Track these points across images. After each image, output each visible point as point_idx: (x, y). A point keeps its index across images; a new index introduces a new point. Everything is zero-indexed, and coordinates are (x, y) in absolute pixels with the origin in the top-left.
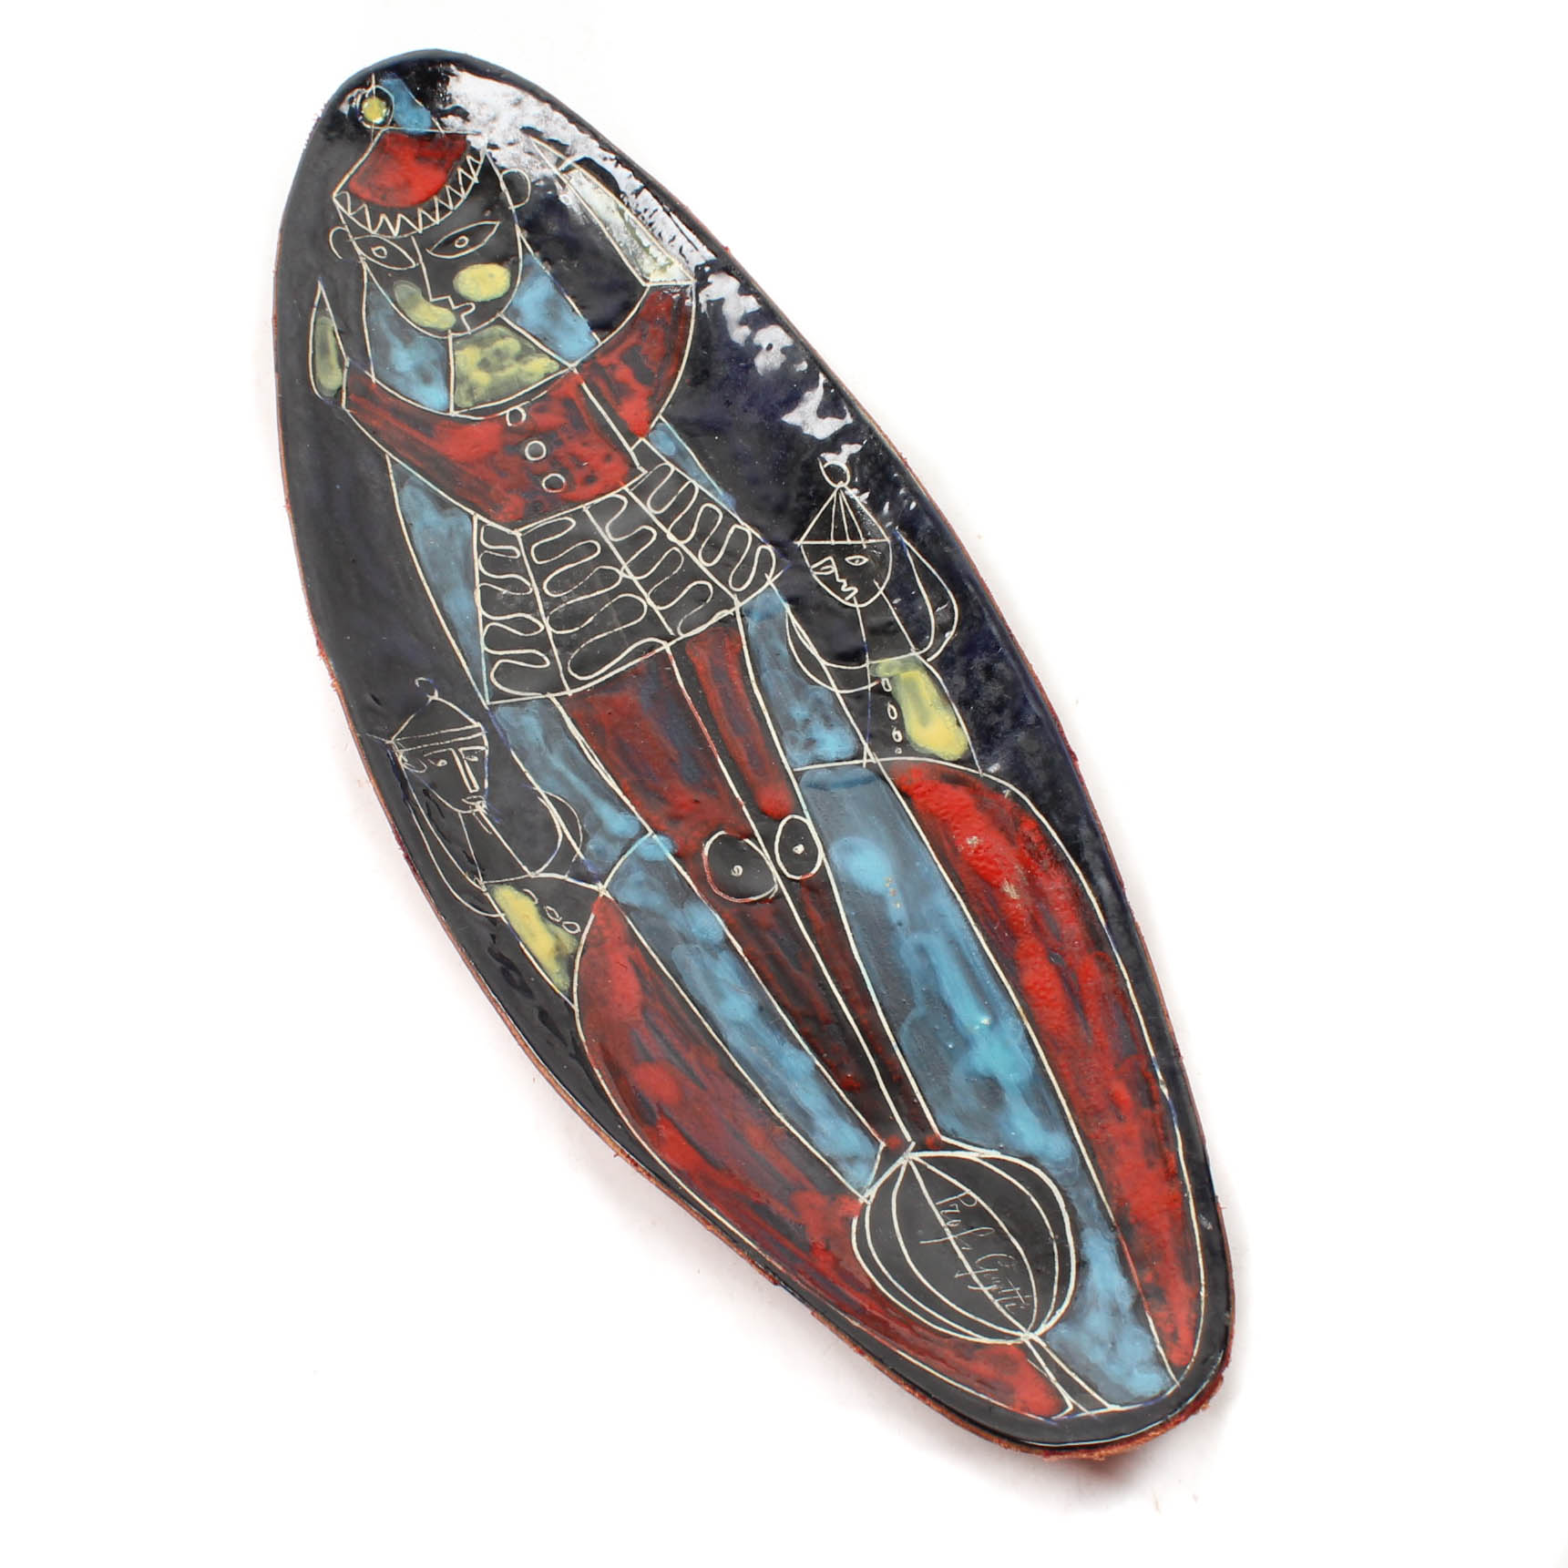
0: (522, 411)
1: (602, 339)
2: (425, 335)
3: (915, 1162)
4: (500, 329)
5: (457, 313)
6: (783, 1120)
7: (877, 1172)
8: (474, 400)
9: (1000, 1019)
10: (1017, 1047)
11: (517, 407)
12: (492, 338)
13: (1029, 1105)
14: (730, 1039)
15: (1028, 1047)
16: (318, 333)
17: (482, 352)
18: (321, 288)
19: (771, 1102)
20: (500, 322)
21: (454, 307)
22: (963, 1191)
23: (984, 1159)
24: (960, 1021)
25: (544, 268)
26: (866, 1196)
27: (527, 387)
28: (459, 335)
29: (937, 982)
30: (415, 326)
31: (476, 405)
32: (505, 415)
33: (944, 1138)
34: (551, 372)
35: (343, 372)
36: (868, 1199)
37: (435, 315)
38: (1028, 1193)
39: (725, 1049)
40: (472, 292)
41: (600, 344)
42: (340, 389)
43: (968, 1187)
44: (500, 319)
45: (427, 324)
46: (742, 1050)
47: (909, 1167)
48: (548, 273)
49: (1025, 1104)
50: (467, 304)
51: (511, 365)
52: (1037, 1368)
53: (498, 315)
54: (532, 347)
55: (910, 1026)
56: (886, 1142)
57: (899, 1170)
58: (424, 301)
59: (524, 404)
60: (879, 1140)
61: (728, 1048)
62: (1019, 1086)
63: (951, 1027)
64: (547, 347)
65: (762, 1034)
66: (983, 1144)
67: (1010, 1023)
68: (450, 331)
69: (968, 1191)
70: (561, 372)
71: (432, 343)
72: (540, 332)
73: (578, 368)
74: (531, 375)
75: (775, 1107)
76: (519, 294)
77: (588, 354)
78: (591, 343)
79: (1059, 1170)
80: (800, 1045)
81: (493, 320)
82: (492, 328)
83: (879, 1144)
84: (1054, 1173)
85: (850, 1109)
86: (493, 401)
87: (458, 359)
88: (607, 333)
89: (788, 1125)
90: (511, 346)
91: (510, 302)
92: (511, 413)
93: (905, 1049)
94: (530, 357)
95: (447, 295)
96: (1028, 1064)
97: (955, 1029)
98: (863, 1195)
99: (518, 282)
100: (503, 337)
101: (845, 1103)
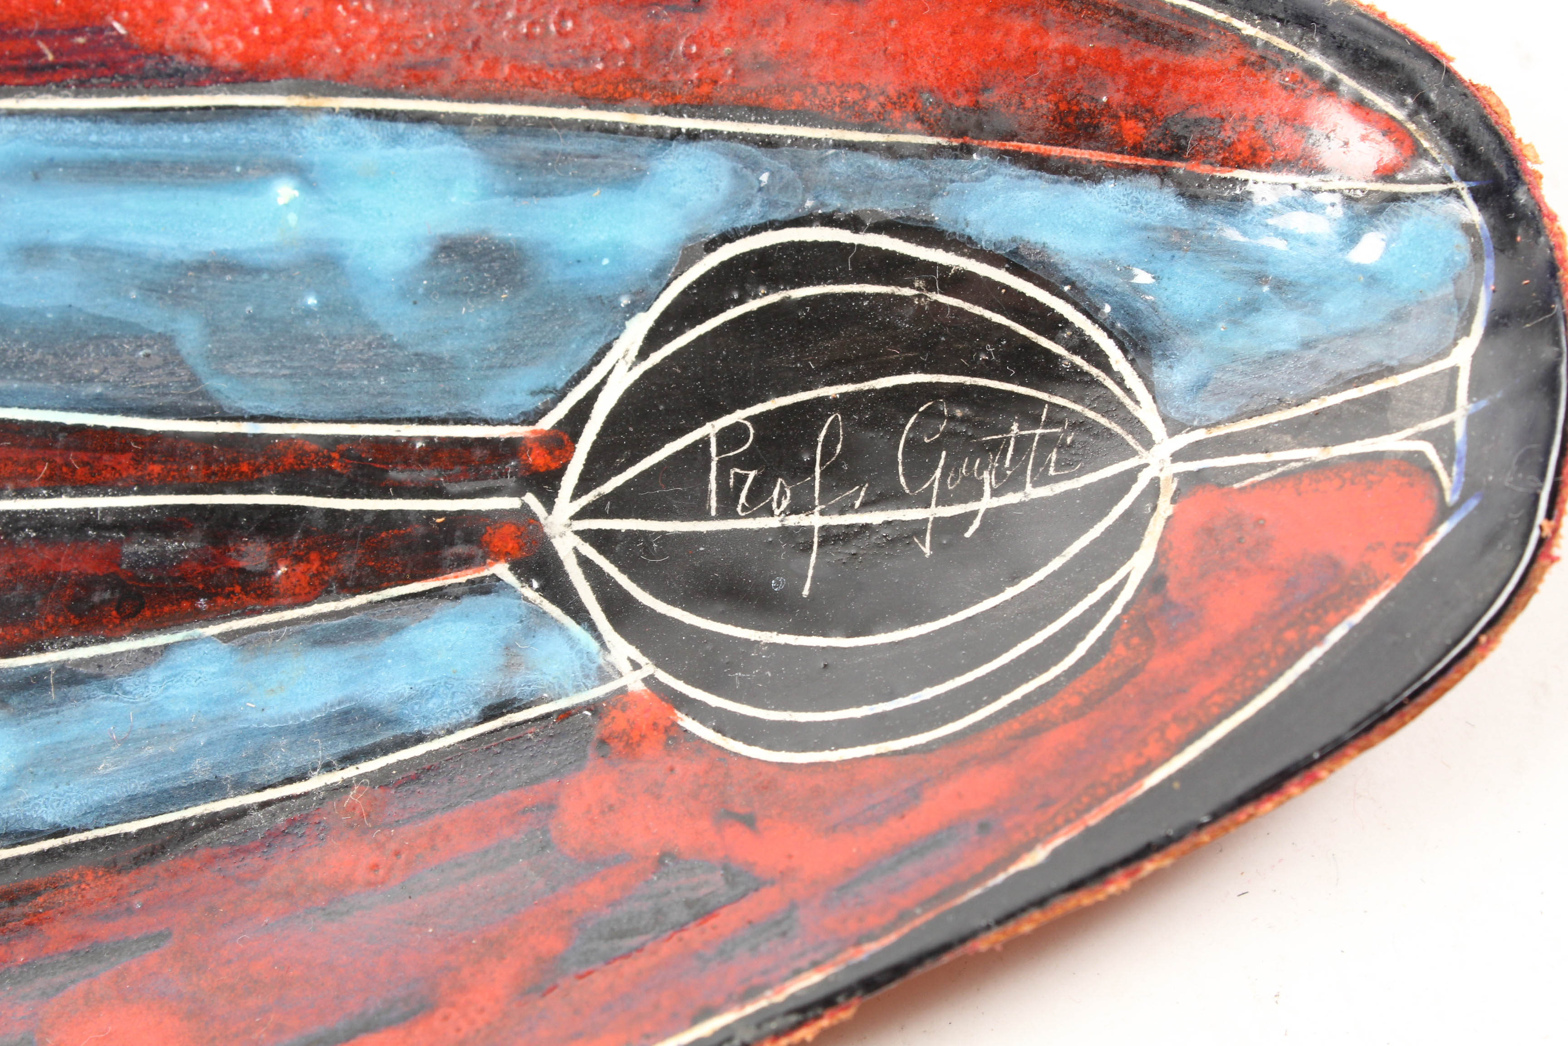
3: (579, 516)
6: (336, 777)
7: (567, 611)
9: (294, 157)
10: (390, 153)
13: (549, 193)
14: (51, 815)
15: (401, 126)
19: (273, 786)
22: (705, 442)
23: (643, 354)
24: (262, 251)
26: (626, 667)
29: (135, 258)
33: (547, 423)
36: (636, 666)
38: (774, 298)
39: (74, 838)
43: (700, 424)
46: (98, 796)
47: (584, 535)
49: (543, 201)
52: (1264, 476)
55: (221, 373)
56: (496, 560)
57: (584, 562)
60: (486, 572)
61: (74, 831)
62: (490, 192)
63: (265, 276)
65: (75, 730)
66: (601, 342)
67: (320, 140)
69: (711, 429)
75: (290, 781)
79: (748, 204)
80: (147, 650)
83: (495, 578)
84: (750, 217)
85: (372, 605)
89: (351, 772)
93: (274, 409)
96: (445, 148)
97: (274, 271)
98: (620, 675)
101: (348, 612)
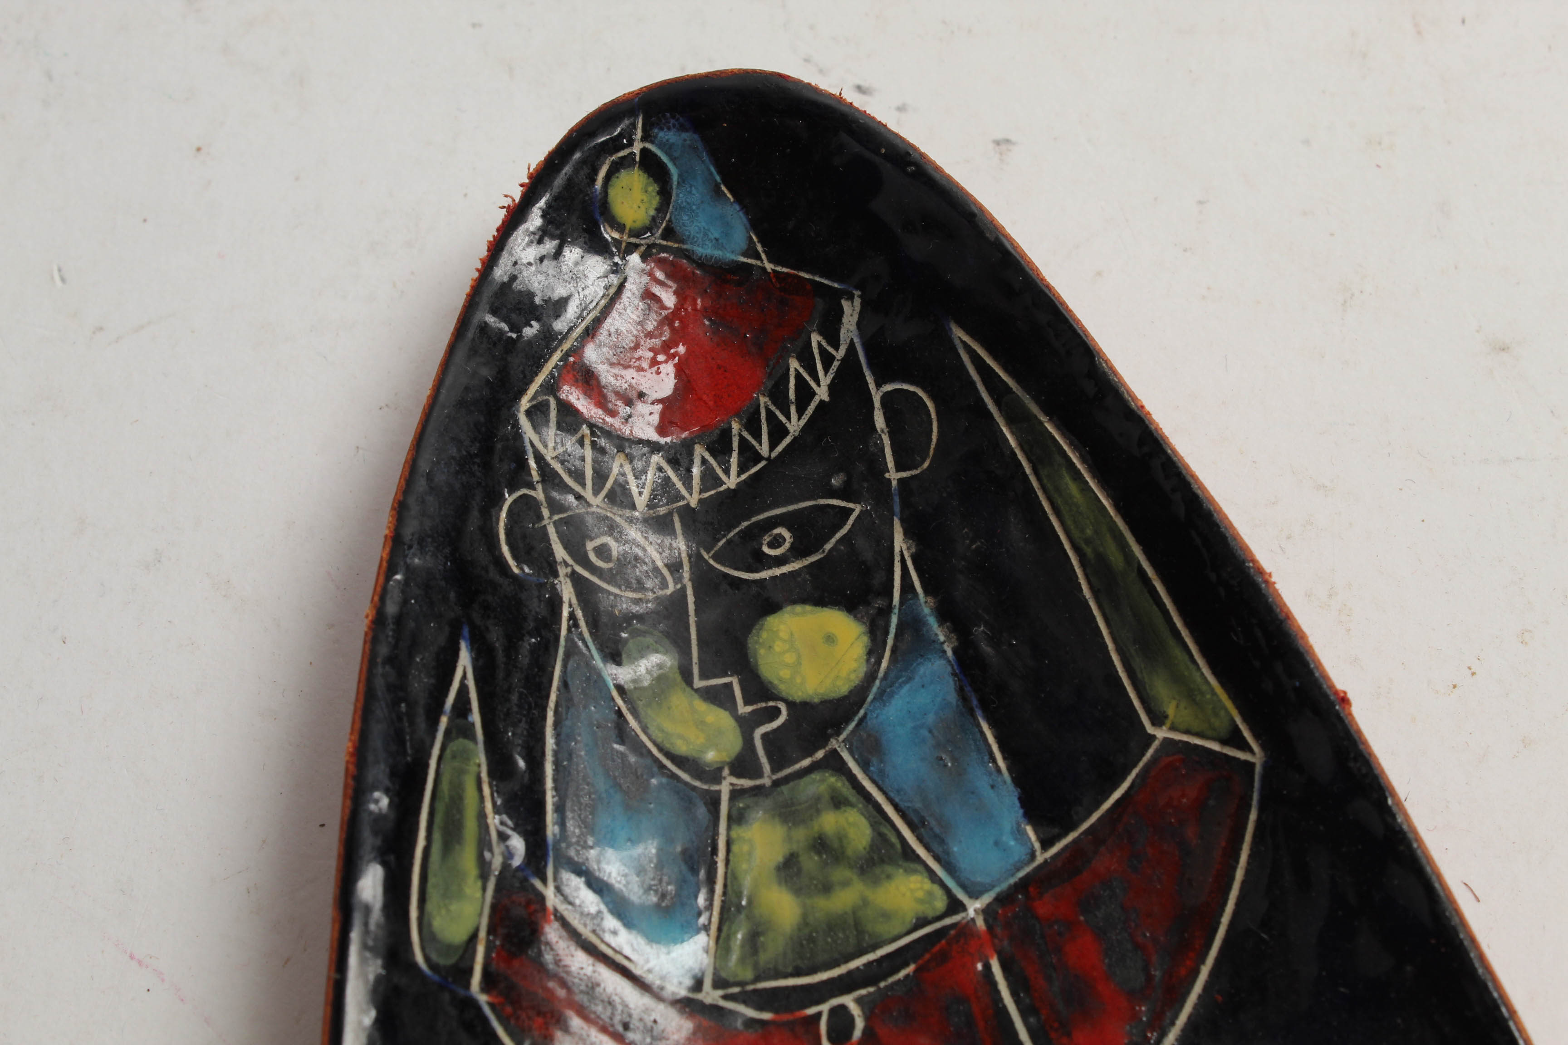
0: (855, 1010)
1: (1046, 844)
2: (674, 776)
4: (833, 780)
5: (747, 725)
8: (756, 966)
11: (848, 1001)
12: (815, 808)
16: (445, 786)
17: (789, 839)
18: (465, 659)
20: (834, 763)
21: (744, 709)
25: (942, 638)
27: (874, 948)
28: (746, 783)
30: (655, 751)
31: (757, 979)
32: (819, 1015)
34: (931, 914)
35: (484, 889)
37: (701, 724)
40: (785, 674)
41: (1040, 858)
42: (473, 938)
44: (834, 753)
45: (682, 748)
48: (950, 653)
50: (771, 704)
51: (846, 884)
53: (834, 744)
54: (894, 839)
58: (684, 685)
59: (863, 992)
64: (928, 848)
68: (726, 772)
70: (948, 921)
71: (685, 794)
72: (918, 805)
73: (987, 912)
74: (886, 916)
76: (881, 696)
77: (1012, 881)
78: (1018, 852)
81: (820, 754)
82: (816, 776)
86: (797, 973)
87: (735, 848)
88: (1056, 831)
90: (852, 833)
91: (862, 712)
92: (833, 1011)
94: (889, 869)
95: (731, 676)
99: (884, 664)
100: (838, 802)
